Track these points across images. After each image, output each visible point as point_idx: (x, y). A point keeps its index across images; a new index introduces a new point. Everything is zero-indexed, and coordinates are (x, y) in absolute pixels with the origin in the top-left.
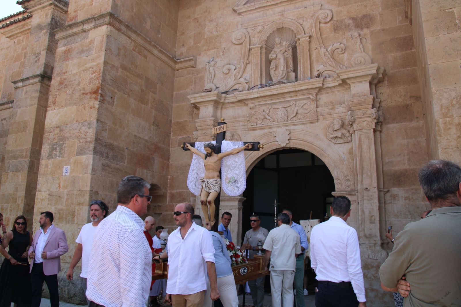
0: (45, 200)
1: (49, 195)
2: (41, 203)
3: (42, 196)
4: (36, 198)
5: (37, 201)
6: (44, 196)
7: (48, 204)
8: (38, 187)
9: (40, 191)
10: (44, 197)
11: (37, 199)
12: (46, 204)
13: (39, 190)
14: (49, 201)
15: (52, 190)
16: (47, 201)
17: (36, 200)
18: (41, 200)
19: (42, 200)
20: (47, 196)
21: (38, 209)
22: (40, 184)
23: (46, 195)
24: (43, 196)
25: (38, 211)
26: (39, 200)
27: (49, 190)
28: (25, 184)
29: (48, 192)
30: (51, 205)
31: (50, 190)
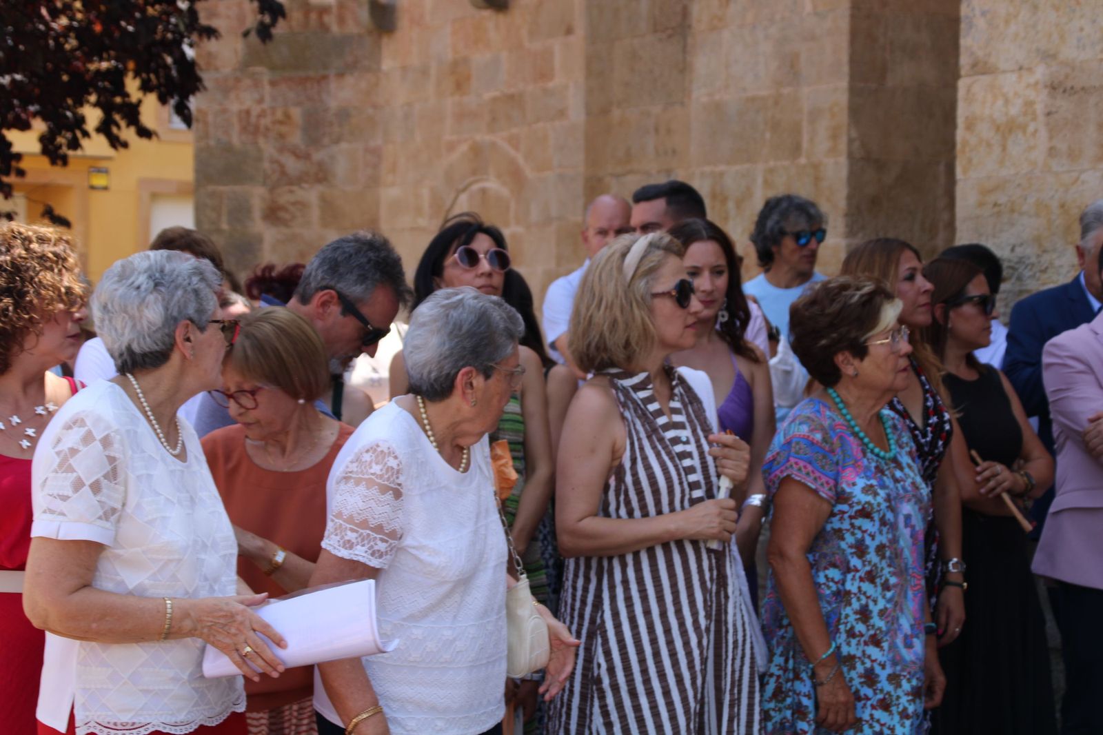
0: (1023, 128)
1: (1053, 87)
2: (997, 150)
3: (1000, 102)
4: (960, 121)
5: (973, 140)
6: (1019, 102)
7: (1052, 152)
8: (965, 42)
9: (982, 68)
10: (1014, 111)
11: (970, 127)
12: (1039, 155)
13: (974, 65)
14: (1052, 131)
15: (1069, 52)
16: (1043, 133)
17: (960, 134)
18: (998, 129)
19: (1008, 129)
20: (1041, 101)
21: (985, 192)
22: (981, 23)
23: (1031, 94)
24: (1007, 101)
25: (981, 204)
26: (985, 131)
27: (1048, 56)
28: (844, 24)
29: (1041, 73)
30: (1073, 155)
31: (1054, 56)
